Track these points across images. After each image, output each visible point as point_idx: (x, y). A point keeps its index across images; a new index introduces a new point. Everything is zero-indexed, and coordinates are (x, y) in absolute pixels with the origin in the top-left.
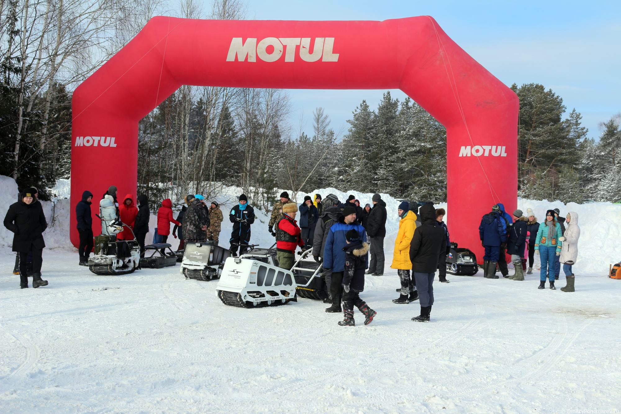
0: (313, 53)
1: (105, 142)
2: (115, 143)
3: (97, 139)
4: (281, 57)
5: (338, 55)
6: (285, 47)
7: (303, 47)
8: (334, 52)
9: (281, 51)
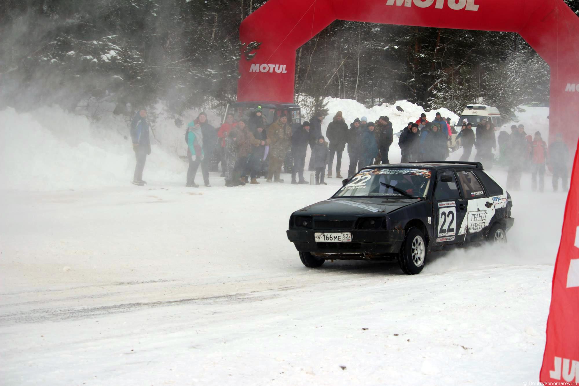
0: (459, 3)
1: (279, 69)
2: (286, 70)
3: (272, 66)
4: (433, 4)
5: (479, 6)
8: (476, 3)
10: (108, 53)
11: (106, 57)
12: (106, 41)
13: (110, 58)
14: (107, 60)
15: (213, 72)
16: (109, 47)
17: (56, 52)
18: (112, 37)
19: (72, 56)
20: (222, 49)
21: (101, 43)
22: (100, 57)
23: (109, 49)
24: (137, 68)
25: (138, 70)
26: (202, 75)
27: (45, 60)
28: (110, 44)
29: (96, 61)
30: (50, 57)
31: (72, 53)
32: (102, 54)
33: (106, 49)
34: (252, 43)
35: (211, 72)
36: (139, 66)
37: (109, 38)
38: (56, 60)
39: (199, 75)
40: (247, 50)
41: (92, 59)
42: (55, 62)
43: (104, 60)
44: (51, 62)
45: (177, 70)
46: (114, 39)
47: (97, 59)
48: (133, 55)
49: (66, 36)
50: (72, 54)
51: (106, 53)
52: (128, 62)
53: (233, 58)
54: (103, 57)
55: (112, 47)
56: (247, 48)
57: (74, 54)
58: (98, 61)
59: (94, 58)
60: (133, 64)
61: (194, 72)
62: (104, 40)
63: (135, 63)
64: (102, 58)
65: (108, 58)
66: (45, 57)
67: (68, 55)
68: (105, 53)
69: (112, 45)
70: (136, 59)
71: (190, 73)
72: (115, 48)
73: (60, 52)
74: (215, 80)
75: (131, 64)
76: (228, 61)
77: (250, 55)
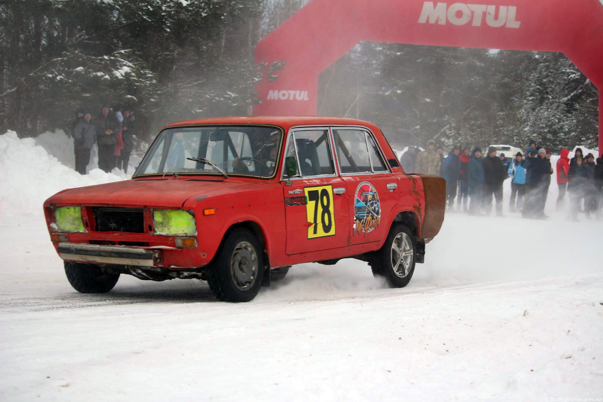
0: (498, 20)
1: (300, 96)
2: (307, 97)
3: (292, 93)
4: (469, 21)
5: (520, 22)
6: (473, 13)
7: (489, 14)
8: (517, 19)
9: (469, 16)
10: (121, 69)
11: (119, 73)
12: (117, 56)
13: (124, 75)
14: (121, 76)
15: (233, 96)
16: (121, 63)
17: (62, 69)
18: (124, 52)
19: (81, 72)
20: (242, 70)
21: (112, 58)
22: (112, 74)
23: (122, 66)
24: (150, 89)
25: (151, 91)
26: (220, 98)
27: (50, 77)
28: (122, 60)
29: (108, 78)
30: (55, 74)
31: (81, 69)
32: (114, 70)
33: (117, 65)
34: (275, 62)
35: (231, 95)
36: (152, 87)
37: (121, 52)
38: (62, 77)
39: (217, 98)
40: (270, 71)
41: (102, 76)
42: (61, 79)
43: (117, 77)
44: (57, 79)
45: (194, 93)
46: (127, 54)
47: (108, 75)
48: (146, 74)
49: (73, 51)
50: (80, 71)
51: (119, 69)
52: (141, 81)
53: (255, 80)
54: (116, 73)
55: (124, 63)
56: (271, 68)
57: (83, 70)
58: (110, 77)
59: (105, 75)
60: (146, 84)
61: (212, 95)
62: (116, 55)
63: (149, 82)
64: (114, 75)
65: (121, 74)
66: (50, 74)
67: (76, 71)
68: (117, 69)
69: (124, 62)
70: (149, 79)
71: (208, 96)
72: (127, 64)
73: (66, 69)
74: (236, 104)
75: (144, 84)
76: (250, 83)
77: (273, 76)
